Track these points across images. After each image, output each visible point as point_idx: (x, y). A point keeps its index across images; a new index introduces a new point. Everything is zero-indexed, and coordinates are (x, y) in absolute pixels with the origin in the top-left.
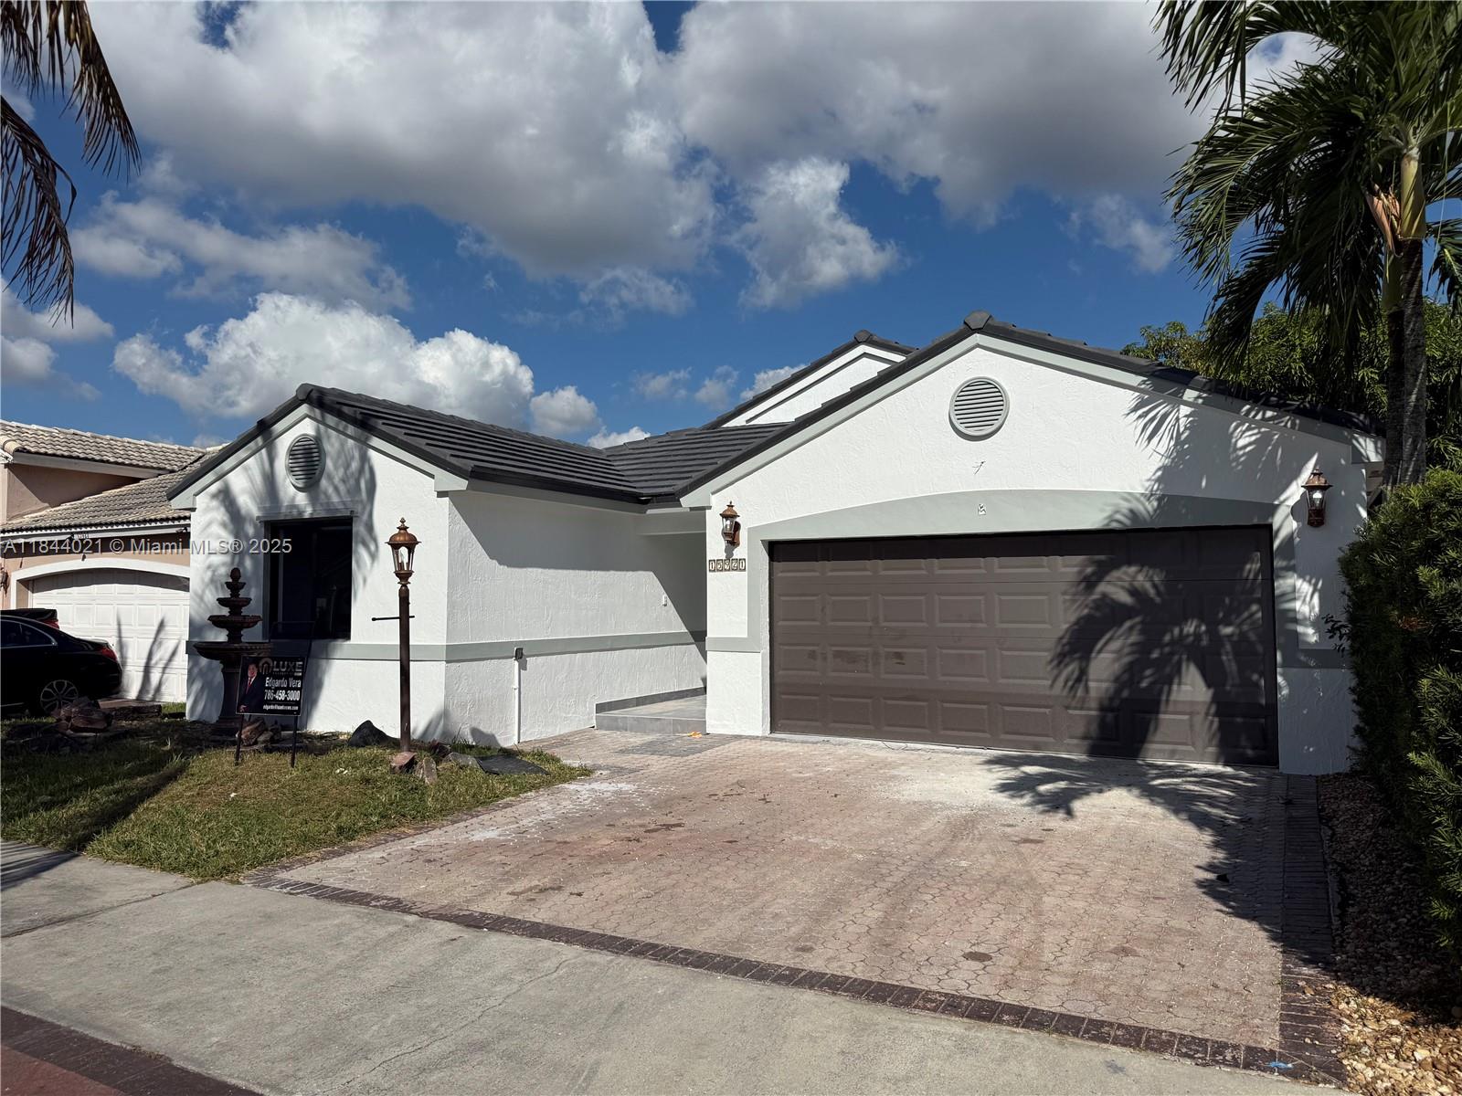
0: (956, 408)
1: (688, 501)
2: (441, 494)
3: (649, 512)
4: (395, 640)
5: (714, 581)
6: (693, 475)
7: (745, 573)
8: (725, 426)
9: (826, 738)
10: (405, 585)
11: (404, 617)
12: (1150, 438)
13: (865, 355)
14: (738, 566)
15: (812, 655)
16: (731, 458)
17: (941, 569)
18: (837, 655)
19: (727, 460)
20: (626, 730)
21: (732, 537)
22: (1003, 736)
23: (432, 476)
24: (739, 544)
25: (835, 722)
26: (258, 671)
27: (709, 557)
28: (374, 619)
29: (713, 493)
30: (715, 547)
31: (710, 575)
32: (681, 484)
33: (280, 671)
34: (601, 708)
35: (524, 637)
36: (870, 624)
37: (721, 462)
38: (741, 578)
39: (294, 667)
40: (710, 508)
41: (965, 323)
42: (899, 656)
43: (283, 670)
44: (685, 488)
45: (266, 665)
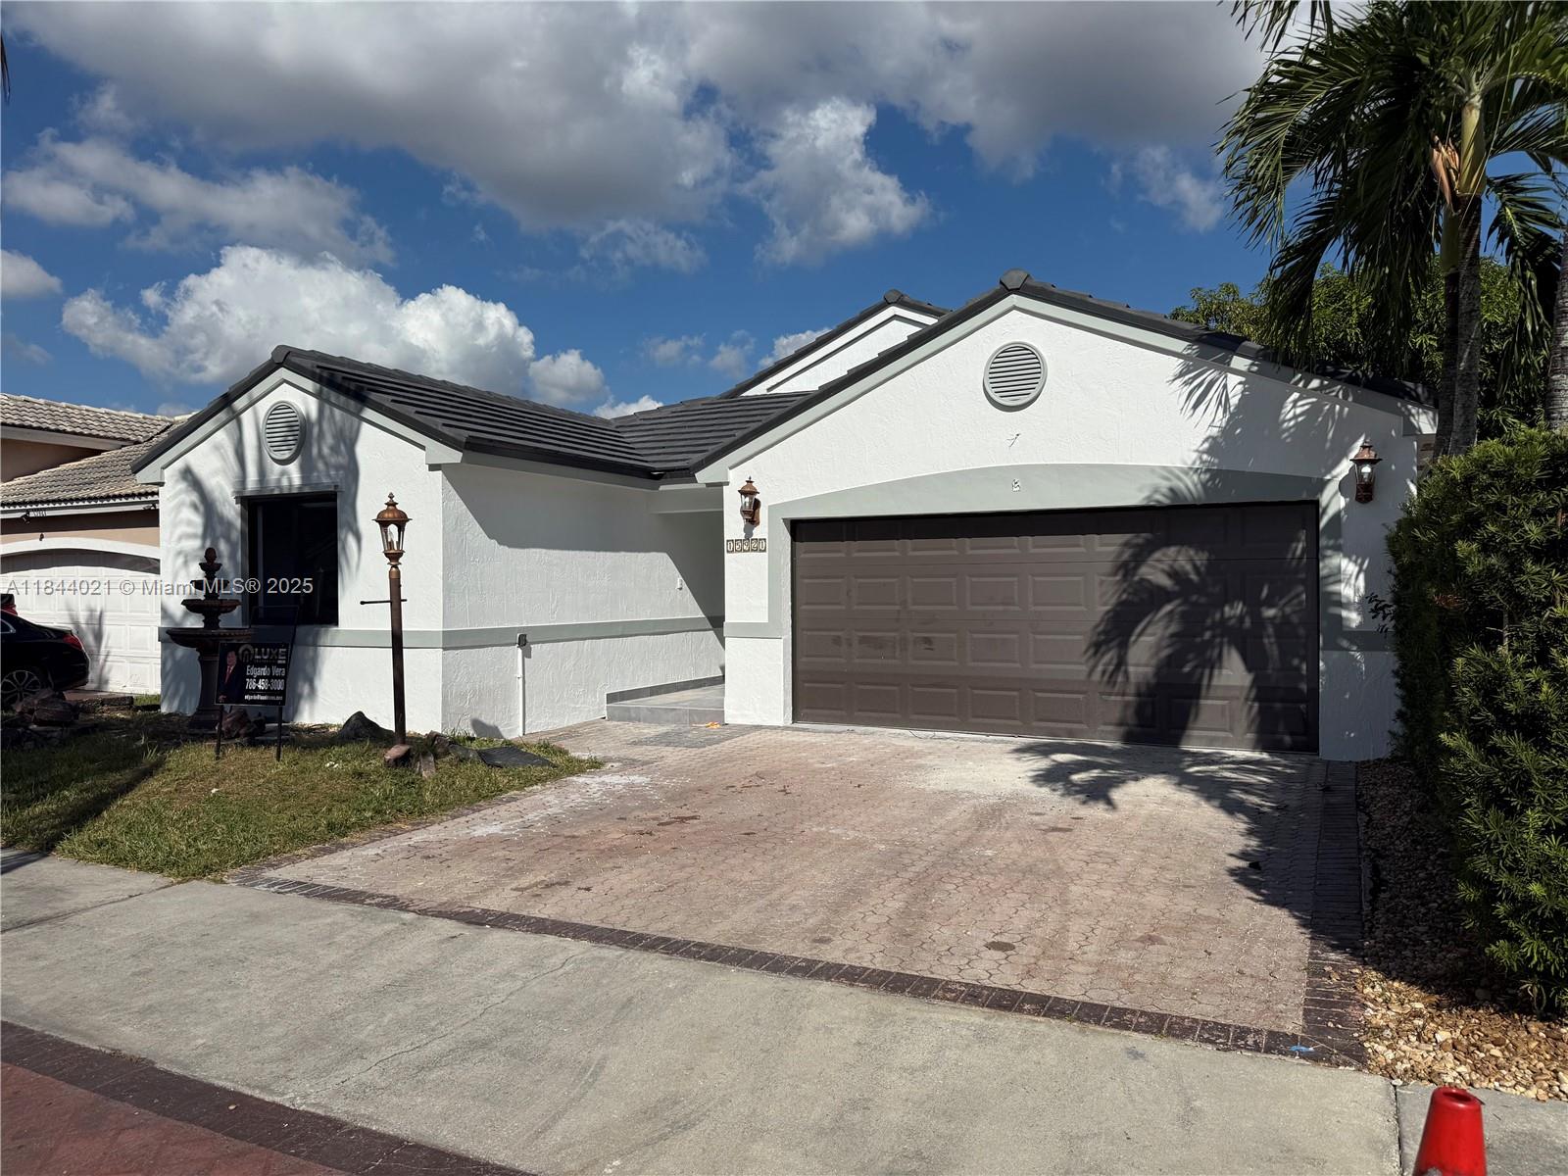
0: (991, 376)
1: (704, 476)
2: (433, 467)
3: (662, 488)
4: (387, 626)
5: (732, 562)
6: (710, 448)
7: (766, 554)
8: (743, 395)
9: (851, 728)
10: (395, 566)
11: (396, 601)
12: (1195, 407)
13: (895, 317)
15: (837, 641)
16: (750, 430)
17: (972, 549)
18: (864, 640)
19: (746, 431)
20: (639, 721)
21: (751, 516)
22: (1035, 724)
23: (423, 448)
24: (758, 523)
25: (860, 710)
26: (238, 659)
27: (727, 537)
28: (362, 603)
29: (731, 468)
30: (733, 526)
31: (727, 555)
32: (696, 458)
33: (262, 659)
34: (612, 698)
35: (528, 623)
36: (897, 608)
37: (739, 434)
38: (761, 559)
39: (277, 654)
40: (727, 484)
41: (1001, 283)
42: (928, 641)
43: (265, 658)
44: (700, 462)
45: (246, 652)
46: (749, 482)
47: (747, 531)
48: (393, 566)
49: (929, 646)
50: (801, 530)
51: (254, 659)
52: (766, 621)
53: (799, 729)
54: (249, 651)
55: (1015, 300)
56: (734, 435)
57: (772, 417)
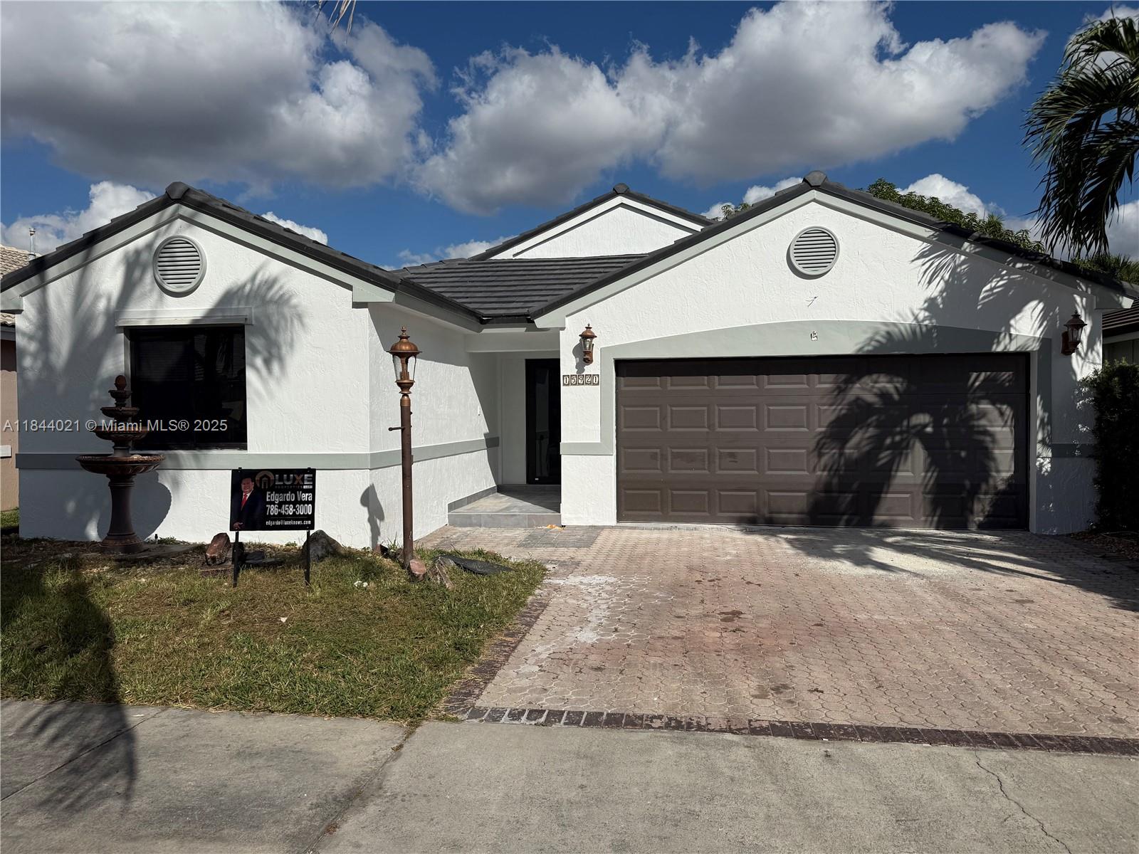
0: (795, 251)
1: (540, 322)
2: (357, 305)
5: (568, 394)
6: (548, 299)
7: (599, 387)
9: (674, 525)
13: (622, 205)
14: (591, 381)
15: (654, 456)
16: (587, 285)
18: (675, 456)
19: (583, 286)
20: (480, 526)
21: (584, 355)
23: (350, 287)
24: (592, 361)
26: (255, 485)
27: (562, 374)
28: (391, 429)
29: (567, 316)
30: (568, 366)
31: (563, 388)
32: (536, 307)
34: (452, 506)
37: (576, 288)
38: (595, 391)
39: (303, 479)
40: (563, 329)
43: (287, 483)
44: (539, 310)
45: (265, 479)
46: (588, 328)
47: (580, 367)
48: (405, 395)
49: (733, 460)
50: (625, 368)
51: (274, 485)
52: (599, 442)
53: (621, 527)
54: (269, 478)
55: (814, 194)
56: (572, 289)
57: (608, 275)
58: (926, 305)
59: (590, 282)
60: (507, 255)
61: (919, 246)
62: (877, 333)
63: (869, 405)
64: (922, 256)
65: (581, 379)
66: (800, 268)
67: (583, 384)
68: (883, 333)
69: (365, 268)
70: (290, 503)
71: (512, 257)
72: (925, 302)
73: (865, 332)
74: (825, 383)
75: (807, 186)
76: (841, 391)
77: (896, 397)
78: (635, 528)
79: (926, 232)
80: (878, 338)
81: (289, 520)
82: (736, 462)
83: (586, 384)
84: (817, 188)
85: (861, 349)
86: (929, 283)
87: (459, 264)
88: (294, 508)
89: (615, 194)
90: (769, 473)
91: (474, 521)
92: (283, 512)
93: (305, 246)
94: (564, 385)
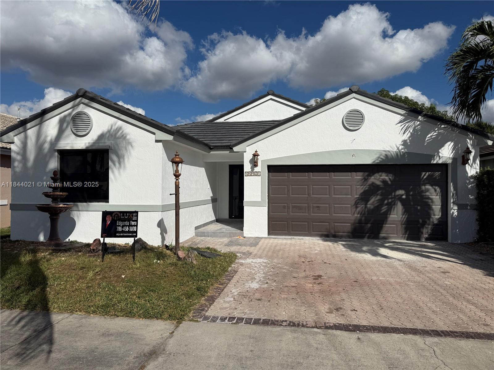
0: (345, 119)
1: (235, 149)
2: (157, 141)
5: (247, 180)
9: (293, 237)
11: (177, 194)
13: (271, 99)
14: (257, 174)
15: (284, 207)
18: (293, 207)
20: (209, 237)
21: (254, 163)
23: (154, 134)
24: (258, 166)
26: (112, 218)
27: (245, 171)
28: (171, 194)
29: (247, 146)
30: (247, 168)
32: (234, 142)
34: (197, 228)
36: (307, 196)
38: (259, 178)
40: (245, 152)
42: (318, 207)
43: (126, 217)
44: (235, 144)
45: (117, 215)
46: (256, 151)
47: (252, 168)
48: (177, 180)
49: (318, 209)
50: (271, 169)
51: (120, 218)
52: (260, 200)
53: (269, 238)
54: (118, 215)
55: (354, 95)
56: (249, 135)
57: (265, 129)
58: (402, 143)
59: (257, 132)
60: (222, 120)
61: (399, 118)
62: (381, 155)
63: (378, 186)
64: (400, 122)
65: (252, 173)
66: (348, 127)
67: (254, 176)
68: (384, 155)
69: (161, 126)
70: (127, 226)
71: (223, 121)
72: (402, 142)
73: (376, 154)
74: (358, 176)
75: (351, 92)
76: (365, 180)
77: (389, 182)
78: (276, 238)
79: (402, 112)
80: (382, 157)
81: (126, 233)
82: (320, 210)
83: (255, 175)
84: (355, 92)
85: (374, 162)
86: (404, 133)
87: (201, 124)
88: (129, 228)
89: (268, 94)
90: (334, 215)
91: (206, 235)
92: (124, 230)
93: (135, 116)
94: (245, 176)
